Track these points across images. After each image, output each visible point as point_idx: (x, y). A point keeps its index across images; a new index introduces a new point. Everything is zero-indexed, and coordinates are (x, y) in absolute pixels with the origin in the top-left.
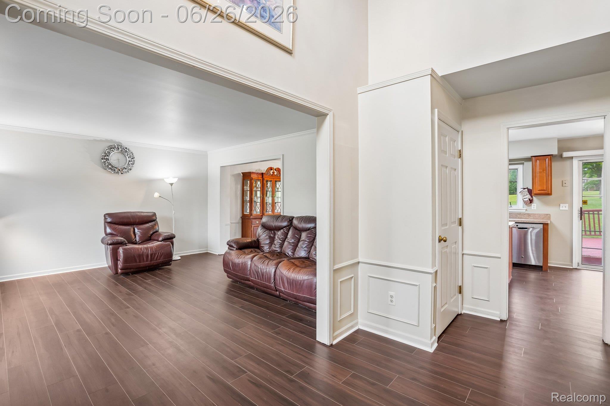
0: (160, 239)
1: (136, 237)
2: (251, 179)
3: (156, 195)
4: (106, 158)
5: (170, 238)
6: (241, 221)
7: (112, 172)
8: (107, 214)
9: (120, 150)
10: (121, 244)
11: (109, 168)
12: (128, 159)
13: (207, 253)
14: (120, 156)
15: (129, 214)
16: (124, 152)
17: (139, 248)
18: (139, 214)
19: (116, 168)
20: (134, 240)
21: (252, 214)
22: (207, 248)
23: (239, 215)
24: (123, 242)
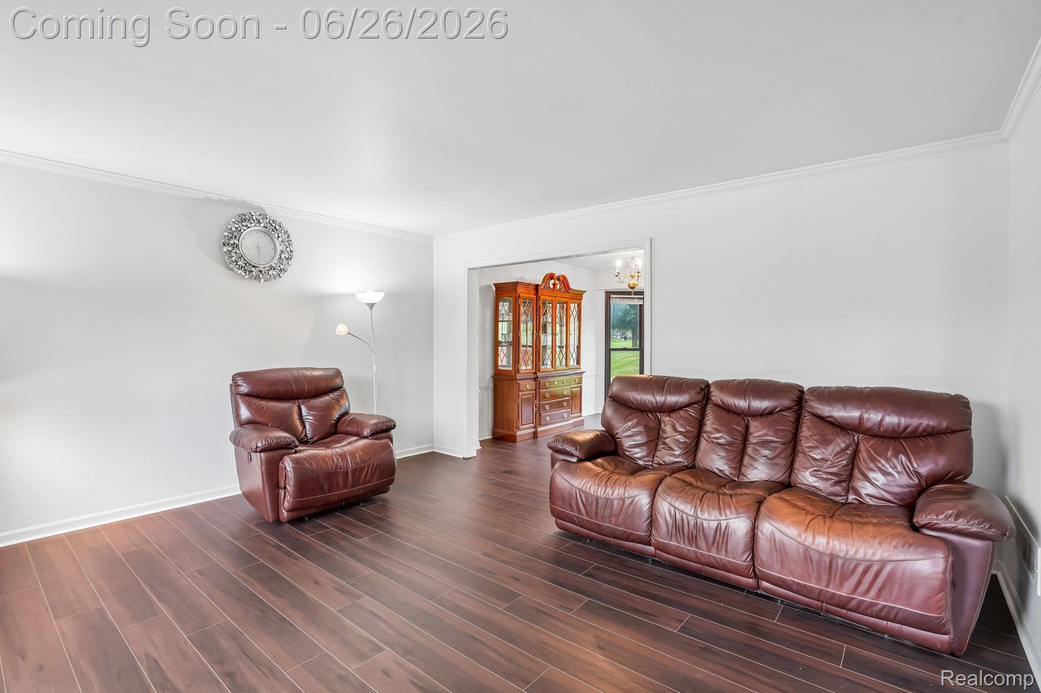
0: (366, 432)
1: (305, 427)
2: (516, 297)
3: (342, 329)
4: (232, 242)
5: (384, 430)
6: (491, 385)
7: (246, 277)
8: (239, 375)
9: (262, 225)
10: (286, 447)
11: (238, 266)
12: (279, 248)
13: (433, 453)
14: (263, 240)
15: (288, 374)
16: (271, 230)
17: (326, 455)
18: (308, 373)
19: (253, 266)
20: (303, 435)
21: (518, 370)
22: (432, 442)
23: (489, 373)
24: (290, 444)
